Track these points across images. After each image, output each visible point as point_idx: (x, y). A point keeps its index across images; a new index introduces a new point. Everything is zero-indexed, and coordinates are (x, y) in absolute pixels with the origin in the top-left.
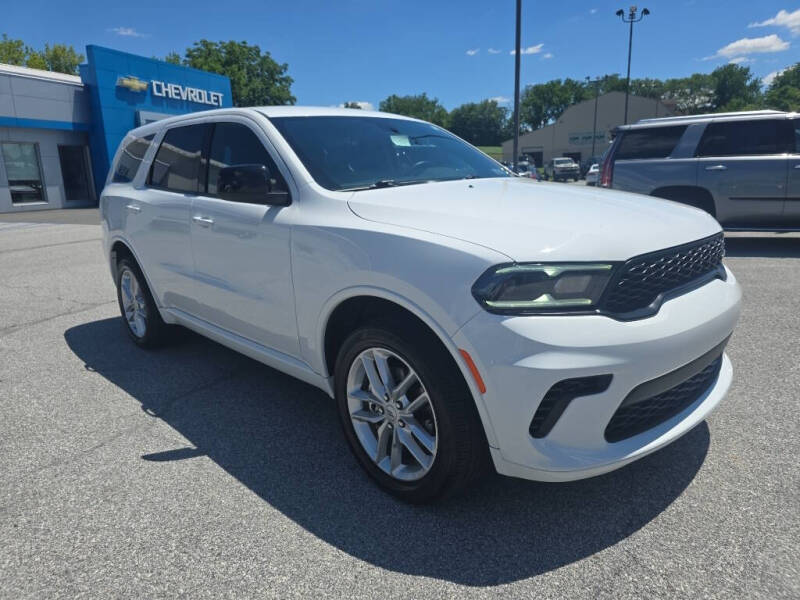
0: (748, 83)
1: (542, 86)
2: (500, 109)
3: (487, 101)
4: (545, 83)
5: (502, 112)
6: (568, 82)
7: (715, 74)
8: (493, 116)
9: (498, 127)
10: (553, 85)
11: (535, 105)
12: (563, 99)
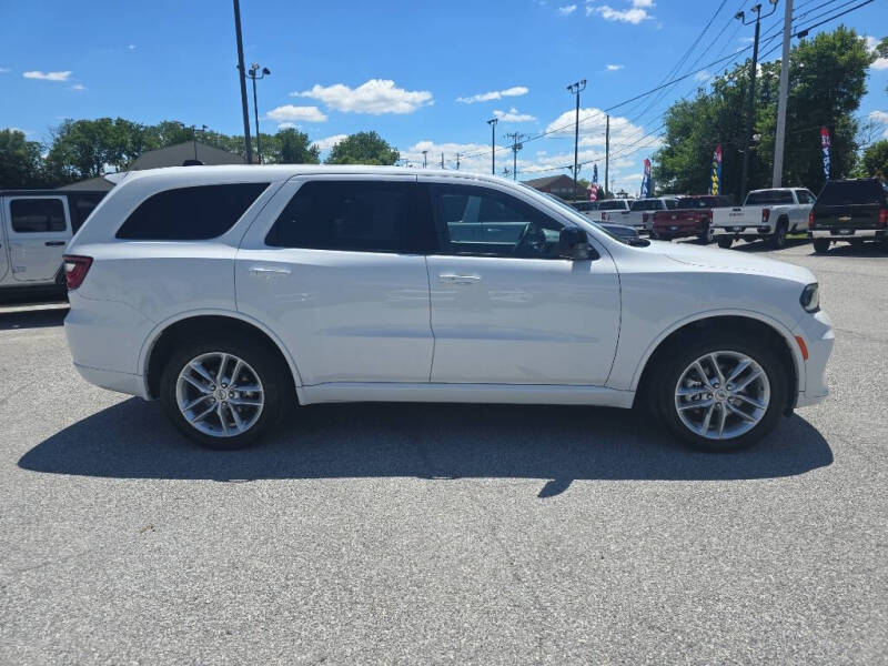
0: (308, 148)
1: (89, 122)
2: (31, 144)
3: (7, 131)
4: (93, 120)
5: (33, 149)
6: (120, 122)
7: (278, 136)
8: (21, 152)
9: (30, 166)
10: (105, 122)
11: (82, 145)
12: (119, 141)
